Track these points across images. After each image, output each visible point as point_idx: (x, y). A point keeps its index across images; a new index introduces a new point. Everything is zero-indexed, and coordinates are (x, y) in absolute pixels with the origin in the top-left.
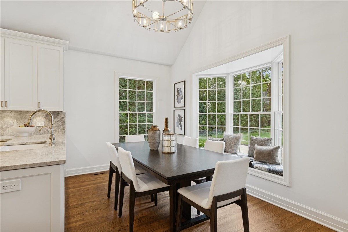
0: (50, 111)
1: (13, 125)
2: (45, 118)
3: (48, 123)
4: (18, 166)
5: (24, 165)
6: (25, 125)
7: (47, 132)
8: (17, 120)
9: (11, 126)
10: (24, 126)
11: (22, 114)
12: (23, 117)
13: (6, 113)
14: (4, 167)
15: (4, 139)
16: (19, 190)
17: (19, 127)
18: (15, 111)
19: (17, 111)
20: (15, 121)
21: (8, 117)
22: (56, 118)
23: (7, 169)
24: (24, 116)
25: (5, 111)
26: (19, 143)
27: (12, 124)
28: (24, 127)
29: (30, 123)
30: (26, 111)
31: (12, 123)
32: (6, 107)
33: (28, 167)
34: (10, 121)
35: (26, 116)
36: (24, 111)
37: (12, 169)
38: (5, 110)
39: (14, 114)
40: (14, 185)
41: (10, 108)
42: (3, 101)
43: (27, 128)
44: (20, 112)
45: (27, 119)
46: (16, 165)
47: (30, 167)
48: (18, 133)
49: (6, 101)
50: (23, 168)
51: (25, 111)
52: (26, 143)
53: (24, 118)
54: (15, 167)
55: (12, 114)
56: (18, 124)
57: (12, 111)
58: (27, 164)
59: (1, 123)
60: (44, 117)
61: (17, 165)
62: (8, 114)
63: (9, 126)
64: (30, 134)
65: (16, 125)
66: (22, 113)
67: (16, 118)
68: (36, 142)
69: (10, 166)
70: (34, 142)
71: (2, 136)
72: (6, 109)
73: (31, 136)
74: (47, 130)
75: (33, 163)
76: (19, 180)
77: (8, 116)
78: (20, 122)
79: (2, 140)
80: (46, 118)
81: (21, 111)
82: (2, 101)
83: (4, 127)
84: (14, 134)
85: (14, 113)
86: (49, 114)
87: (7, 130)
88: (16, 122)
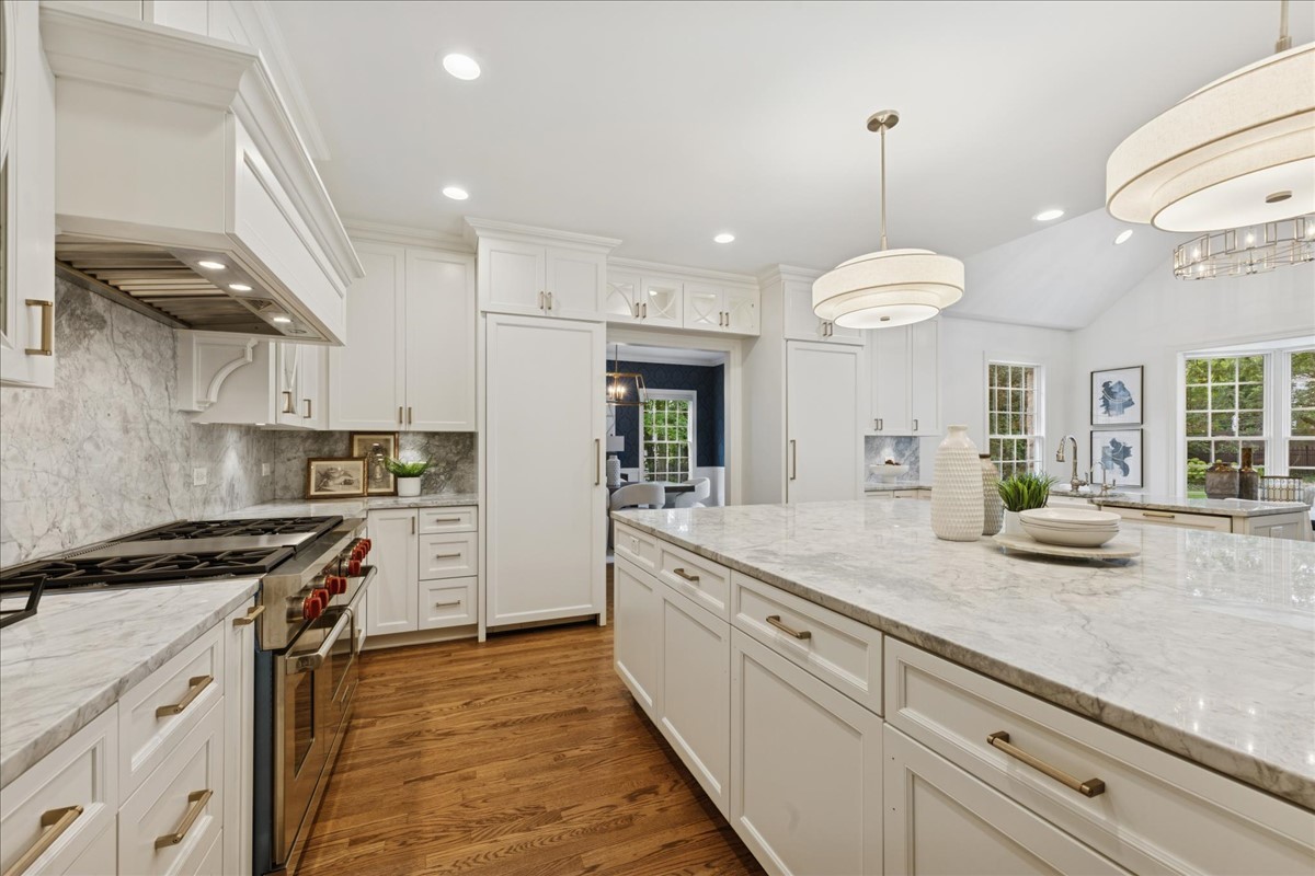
32: (881, 429)
49: (881, 420)
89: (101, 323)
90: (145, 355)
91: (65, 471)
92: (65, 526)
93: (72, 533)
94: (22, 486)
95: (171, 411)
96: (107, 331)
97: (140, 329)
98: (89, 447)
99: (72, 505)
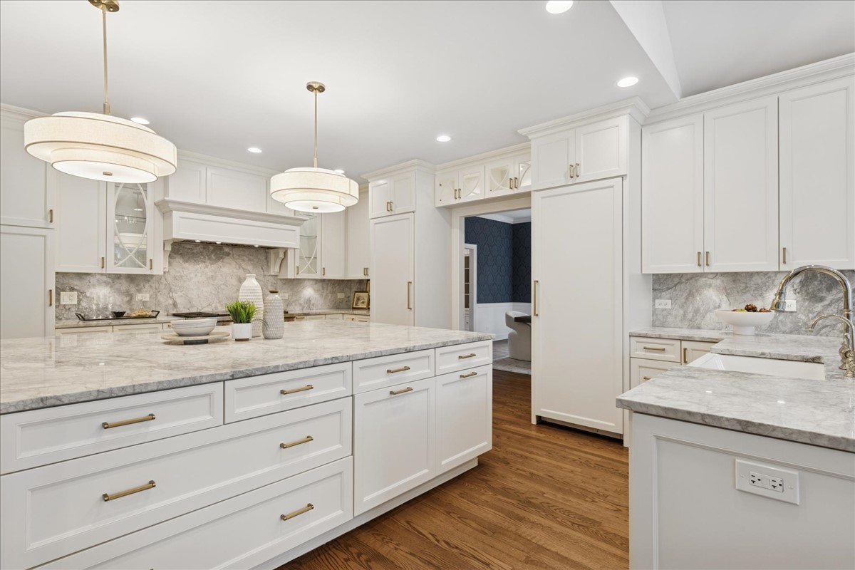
0: (841, 271)
1: (719, 306)
2: (798, 290)
3: (806, 304)
4: (793, 432)
5: (810, 433)
6: (747, 306)
7: (804, 329)
8: (728, 295)
9: (715, 308)
10: (745, 309)
11: (739, 280)
12: (741, 288)
13: (704, 279)
14: (753, 423)
15: (707, 337)
16: (796, 505)
17: (734, 310)
18: (723, 274)
19: (728, 273)
20: (724, 297)
21: (709, 288)
22: (834, 292)
23: (761, 432)
24: (743, 285)
25: (706, 273)
26: (745, 352)
27: (718, 304)
28: (746, 312)
29: (781, 304)
30: (748, 273)
31: (718, 301)
32: (707, 265)
33: (826, 443)
34: (715, 297)
35: (749, 285)
36: (742, 273)
37: (774, 434)
38: (705, 271)
39: (723, 281)
40: (781, 483)
41: (717, 267)
42: (702, 252)
43: (752, 314)
44: (735, 277)
45: (752, 292)
46: (786, 428)
47: (829, 446)
48: (730, 326)
49: (707, 253)
50: (809, 442)
51: (745, 273)
52: (763, 354)
53: (744, 291)
54: (784, 433)
55: (718, 282)
56: (730, 305)
57: (717, 274)
58: (819, 434)
59: (696, 300)
60: (795, 286)
61: (790, 429)
62: (709, 281)
63: (712, 307)
64: (760, 332)
65: (725, 306)
66: (739, 277)
67: (726, 290)
68: (788, 355)
69: (769, 425)
70: (783, 355)
71: (699, 328)
72: (707, 270)
73: (763, 335)
74: (805, 324)
75: (843, 438)
76: (796, 473)
77: (710, 286)
78: (736, 300)
79: (703, 338)
80: (801, 290)
81: (736, 273)
82: (699, 253)
83: (702, 309)
84: (722, 328)
85: (722, 278)
86: (838, 279)
87: (708, 316)
88: (725, 299)
89: (228, 254)
90: (249, 260)
91: (213, 292)
92: (213, 305)
93: (216, 308)
94: (198, 295)
95: (265, 276)
96: (231, 256)
97: (246, 253)
98: (223, 287)
99: (216, 300)
